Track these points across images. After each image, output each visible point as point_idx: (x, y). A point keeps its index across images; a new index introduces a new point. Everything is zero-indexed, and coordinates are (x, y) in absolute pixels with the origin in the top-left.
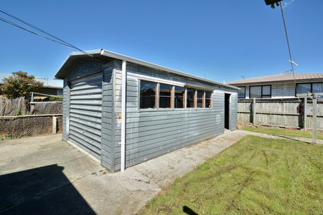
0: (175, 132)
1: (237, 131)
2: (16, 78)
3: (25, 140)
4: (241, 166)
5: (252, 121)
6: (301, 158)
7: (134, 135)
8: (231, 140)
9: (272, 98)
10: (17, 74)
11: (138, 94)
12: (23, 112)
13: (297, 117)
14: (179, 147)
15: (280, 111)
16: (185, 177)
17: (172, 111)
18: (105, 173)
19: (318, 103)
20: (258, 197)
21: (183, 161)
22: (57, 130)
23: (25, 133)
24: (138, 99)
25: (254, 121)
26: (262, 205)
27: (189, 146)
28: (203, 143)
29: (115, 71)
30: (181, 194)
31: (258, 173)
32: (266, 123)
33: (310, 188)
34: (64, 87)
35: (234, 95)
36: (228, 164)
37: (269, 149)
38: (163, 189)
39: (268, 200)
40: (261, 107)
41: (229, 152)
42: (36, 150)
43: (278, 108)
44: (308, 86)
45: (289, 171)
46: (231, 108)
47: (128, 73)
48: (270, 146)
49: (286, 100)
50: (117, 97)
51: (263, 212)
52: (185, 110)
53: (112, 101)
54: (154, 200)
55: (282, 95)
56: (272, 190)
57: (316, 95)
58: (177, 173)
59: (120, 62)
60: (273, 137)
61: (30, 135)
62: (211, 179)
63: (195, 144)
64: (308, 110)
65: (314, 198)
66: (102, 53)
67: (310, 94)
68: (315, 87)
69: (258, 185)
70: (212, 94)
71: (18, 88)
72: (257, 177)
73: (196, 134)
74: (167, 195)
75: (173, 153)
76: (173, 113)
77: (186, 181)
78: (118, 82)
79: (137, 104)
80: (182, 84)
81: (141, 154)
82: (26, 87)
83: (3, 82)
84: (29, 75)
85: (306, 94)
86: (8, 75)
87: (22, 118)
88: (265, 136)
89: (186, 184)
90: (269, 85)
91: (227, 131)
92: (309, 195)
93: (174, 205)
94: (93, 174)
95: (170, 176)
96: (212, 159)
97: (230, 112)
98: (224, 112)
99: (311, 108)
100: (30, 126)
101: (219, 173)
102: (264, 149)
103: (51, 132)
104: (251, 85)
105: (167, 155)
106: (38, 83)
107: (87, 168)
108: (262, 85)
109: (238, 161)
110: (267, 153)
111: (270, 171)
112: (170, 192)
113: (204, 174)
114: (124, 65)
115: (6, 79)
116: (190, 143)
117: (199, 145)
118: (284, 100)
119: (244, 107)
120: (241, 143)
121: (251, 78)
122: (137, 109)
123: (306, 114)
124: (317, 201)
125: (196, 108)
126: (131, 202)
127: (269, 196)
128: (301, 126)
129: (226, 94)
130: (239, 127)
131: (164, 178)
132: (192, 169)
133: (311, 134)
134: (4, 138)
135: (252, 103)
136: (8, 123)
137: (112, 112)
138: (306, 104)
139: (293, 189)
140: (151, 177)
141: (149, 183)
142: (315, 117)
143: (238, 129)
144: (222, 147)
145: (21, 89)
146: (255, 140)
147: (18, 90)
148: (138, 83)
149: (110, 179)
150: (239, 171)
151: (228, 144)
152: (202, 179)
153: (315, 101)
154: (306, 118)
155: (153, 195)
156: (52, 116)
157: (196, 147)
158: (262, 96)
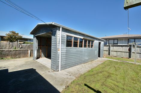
0: (79, 57)
1: (103, 58)
2: (11, 34)
3: (18, 59)
4: (106, 71)
5: (109, 54)
6: (130, 69)
7: (64, 58)
8: (101, 61)
9: (118, 45)
10: (11, 32)
11: (65, 41)
12: (17, 48)
13: (128, 53)
14: (81, 63)
15: (121, 50)
16: (84, 74)
17: (78, 48)
18: (53, 72)
19: (137, 47)
20: (113, 82)
21: (83, 68)
22: (30, 56)
23: (18, 56)
24: (65, 43)
25: (110, 55)
26: (115, 85)
27: (84, 63)
28: (90, 62)
29: (57, 31)
30: (83, 80)
31: (113, 74)
32: (115, 55)
33: (133, 80)
34: (34, 38)
35: (102, 43)
36: (100, 70)
37: (116, 65)
38: (76, 78)
39: (117, 83)
40: (113, 48)
41: (101, 66)
42: (24, 63)
43: (120, 49)
44: (133, 40)
45: (125, 74)
46: (101, 49)
47: (62, 32)
48: (117, 64)
49: (124, 45)
50: (58, 42)
51: (115, 87)
52: (83, 48)
53: (56, 43)
54: (74, 81)
55: (122, 43)
56: (118, 80)
57: (137, 43)
58: (81, 73)
59: (59, 27)
60: (118, 61)
61: (19, 57)
62: (94, 75)
63: (87, 62)
64: (133, 50)
65: (135, 84)
66: (53, 24)
67: (134, 43)
68: (136, 40)
69: (113, 78)
70: (94, 42)
71: (12, 38)
72: (112, 75)
73: (87, 58)
74: (78, 80)
75: (78, 66)
76: (78, 49)
77: (85, 75)
78: (58, 36)
79: (65, 45)
80: (82, 38)
81: (66, 65)
82: (15, 38)
83: (6, 36)
84: (16, 32)
85: (132, 43)
86: (8, 33)
87: (16, 50)
88: (115, 60)
89: (85, 77)
90: (117, 39)
91: (99, 58)
92: (133, 83)
93: (81, 83)
94: (49, 72)
95: (78, 74)
96: (94, 68)
97: (101, 50)
98: (98, 50)
99: (134, 49)
100: (19, 54)
101: (97, 73)
102: (115, 65)
103: (28, 56)
104: (109, 39)
105: (76, 66)
106: (20, 36)
107: (46, 70)
108: (114, 39)
109: (105, 69)
110: (116, 67)
111: (117, 73)
112: (79, 79)
113: (91, 73)
114: (61, 29)
115: (7, 34)
116: (85, 62)
117: (88, 63)
118: (123, 45)
119: (106, 48)
120: (105, 63)
121: (109, 36)
122: (65, 47)
123: (132, 52)
124: (136, 85)
125: (87, 48)
126: (65, 82)
127: (117, 82)
128: (130, 57)
129: (99, 42)
130: (104, 56)
131: (76, 74)
132: (86, 72)
133: (134, 60)
134: (10, 58)
135: (110, 47)
136: (11, 52)
137: (56, 48)
138: (132, 48)
139: (127, 80)
140: (71, 74)
141: (70, 75)
142: (136, 53)
143: (103, 57)
144: (98, 64)
145: (13, 39)
146: (111, 62)
147: (12, 39)
148: (66, 36)
149: (56, 74)
150: (105, 73)
151: (100, 63)
152: (91, 75)
153: (136, 46)
154: (132, 54)
155: (73, 80)
156: (28, 50)
157: (87, 64)
158: (114, 44)
